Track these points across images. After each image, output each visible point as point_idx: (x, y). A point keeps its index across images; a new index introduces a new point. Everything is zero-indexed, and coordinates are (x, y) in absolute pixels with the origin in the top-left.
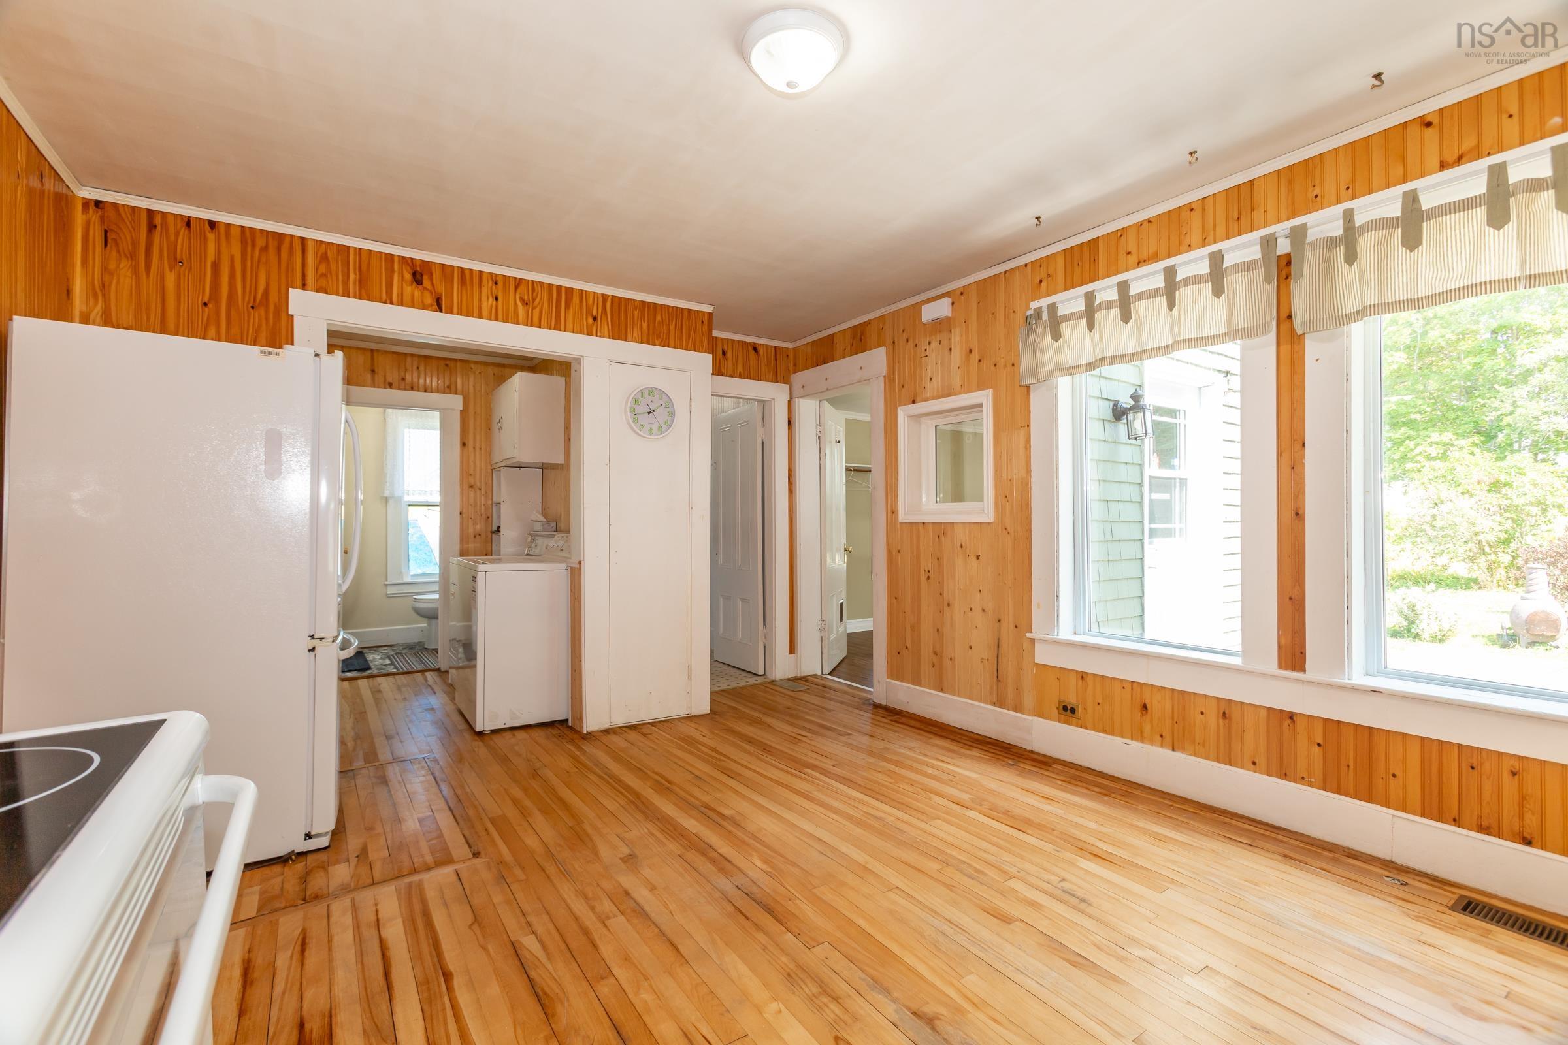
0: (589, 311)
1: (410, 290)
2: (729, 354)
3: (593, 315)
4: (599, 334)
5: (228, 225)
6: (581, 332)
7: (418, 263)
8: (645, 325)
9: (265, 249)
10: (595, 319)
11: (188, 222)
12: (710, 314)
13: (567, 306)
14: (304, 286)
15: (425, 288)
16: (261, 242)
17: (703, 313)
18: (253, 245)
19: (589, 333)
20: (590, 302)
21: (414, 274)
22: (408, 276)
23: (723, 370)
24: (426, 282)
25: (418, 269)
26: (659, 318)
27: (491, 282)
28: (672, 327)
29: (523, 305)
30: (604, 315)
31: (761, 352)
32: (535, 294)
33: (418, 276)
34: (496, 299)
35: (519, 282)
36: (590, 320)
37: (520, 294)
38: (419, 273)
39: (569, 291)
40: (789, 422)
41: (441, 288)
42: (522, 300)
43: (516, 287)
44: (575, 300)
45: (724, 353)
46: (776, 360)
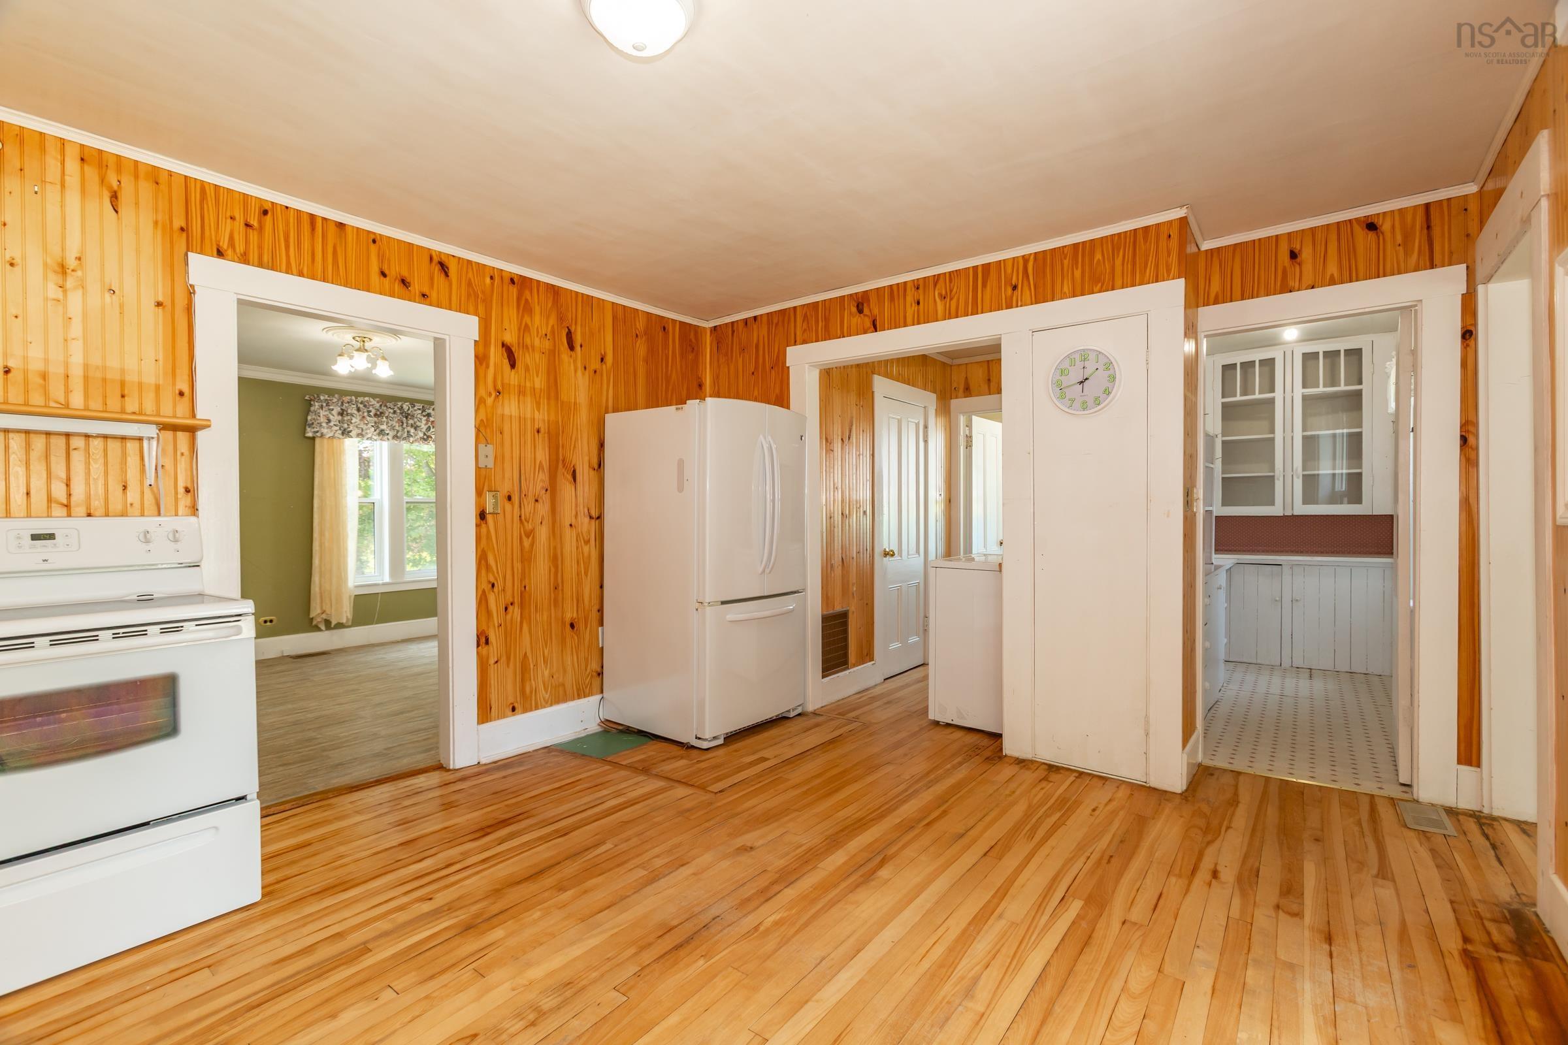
0: (1008, 281)
1: (857, 320)
2: (1306, 255)
3: (1012, 284)
4: (1019, 304)
5: (761, 315)
6: (999, 308)
7: (860, 294)
8: (1078, 273)
9: (777, 324)
10: (1015, 288)
11: (746, 321)
12: (1183, 221)
13: (984, 285)
14: (795, 344)
15: (865, 315)
16: (775, 321)
17: (1170, 222)
18: (772, 324)
19: (1009, 306)
20: (1009, 270)
21: (858, 306)
22: (854, 309)
23: (1291, 283)
24: (866, 311)
25: (860, 300)
26: (1098, 256)
27: (913, 289)
28: (1118, 262)
29: (941, 300)
30: (1025, 279)
31: (1386, 227)
32: (952, 285)
33: (860, 307)
34: (918, 303)
35: (936, 279)
36: (1009, 290)
37: (939, 289)
38: (860, 302)
39: (987, 267)
40: (1468, 334)
41: (876, 311)
42: (940, 295)
43: (935, 285)
44: (993, 274)
45: (1293, 255)
46: (1429, 227)
